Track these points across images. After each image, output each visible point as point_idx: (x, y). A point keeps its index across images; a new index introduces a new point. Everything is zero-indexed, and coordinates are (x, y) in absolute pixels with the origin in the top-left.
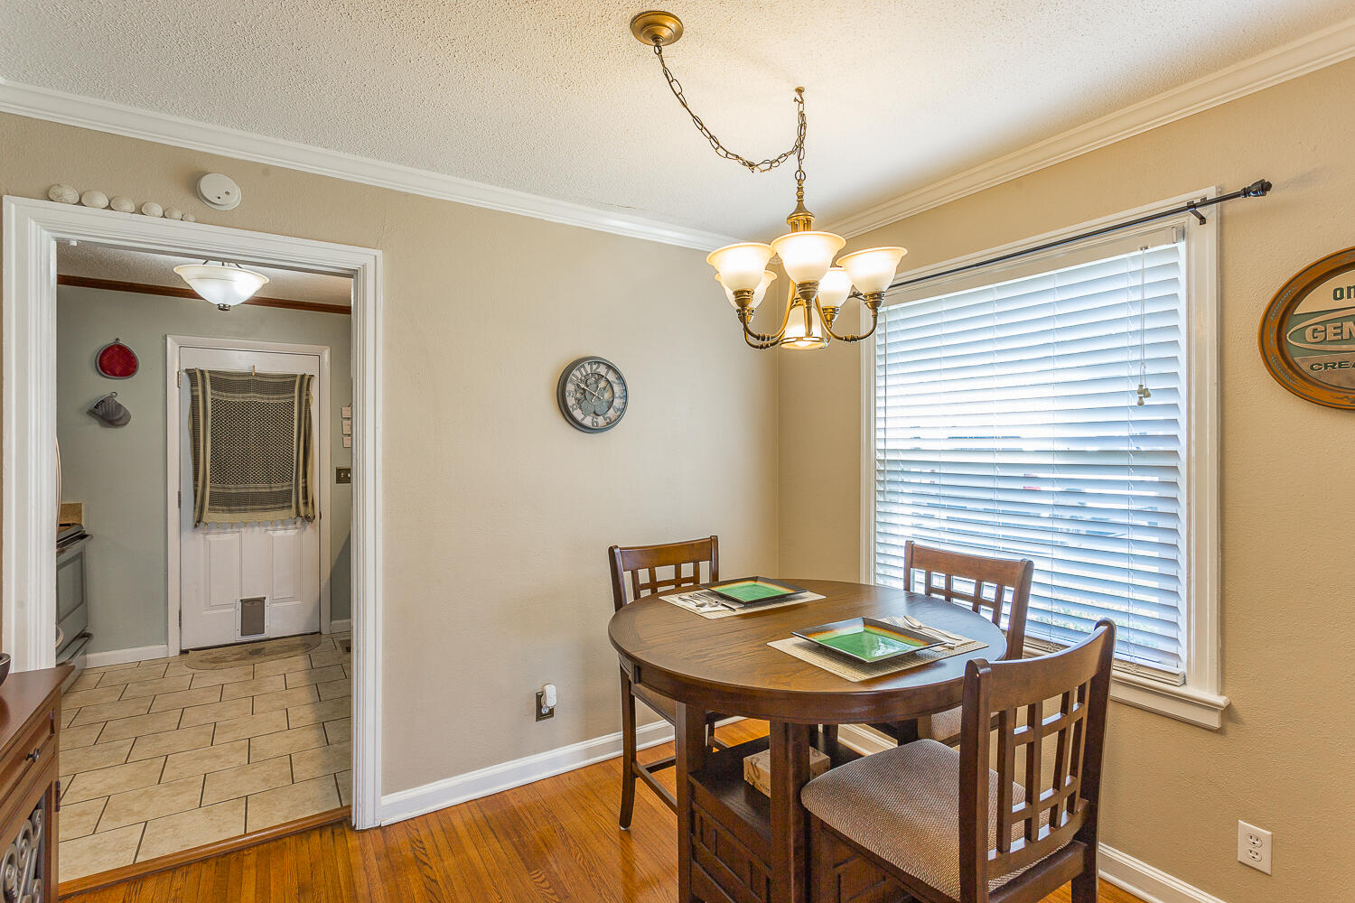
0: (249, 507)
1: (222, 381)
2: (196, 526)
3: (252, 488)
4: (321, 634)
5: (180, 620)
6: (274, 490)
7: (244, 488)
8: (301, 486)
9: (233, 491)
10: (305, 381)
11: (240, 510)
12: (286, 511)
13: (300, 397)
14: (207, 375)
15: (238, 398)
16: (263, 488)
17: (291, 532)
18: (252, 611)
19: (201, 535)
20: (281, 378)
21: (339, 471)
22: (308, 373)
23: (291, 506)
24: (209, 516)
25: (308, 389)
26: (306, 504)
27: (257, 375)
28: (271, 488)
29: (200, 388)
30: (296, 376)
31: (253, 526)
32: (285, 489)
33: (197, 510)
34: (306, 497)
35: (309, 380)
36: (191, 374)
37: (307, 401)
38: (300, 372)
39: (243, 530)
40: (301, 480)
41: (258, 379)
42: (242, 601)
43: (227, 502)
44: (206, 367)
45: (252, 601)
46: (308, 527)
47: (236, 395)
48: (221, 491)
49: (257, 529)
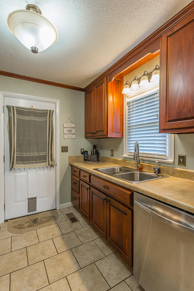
0: (31, 162)
1: (21, 111)
2: (11, 170)
3: (32, 154)
4: (56, 210)
5: (4, 208)
6: (40, 155)
7: (29, 154)
8: (50, 153)
9: (25, 155)
10: (51, 113)
11: (28, 163)
12: (44, 163)
13: (49, 118)
14: (15, 108)
15: (27, 118)
16: (36, 154)
17: (46, 171)
18: (32, 202)
19: (13, 173)
20: (42, 111)
21: (62, 148)
22: (52, 110)
23: (46, 161)
24: (15, 166)
25: (52, 116)
26: (52, 160)
27: (34, 109)
28: (39, 154)
29: (12, 113)
30: (48, 110)
31: (32, 169)
32: (44, 154)
33: (11, 163)
34: (51, 158)
35: (53, 112)
36: (8, 107)
37: (52, 120)
38: (49, 109)
39: (28, 171)
40: (50, 151)
41: (34, 111)
42: (28, 199)
43: (23, 160)
44: (14, 105)
45: (32, 199)
46: (52, 169)
47: (26, 117)
48: (20, 155)
49: (34, 170)
